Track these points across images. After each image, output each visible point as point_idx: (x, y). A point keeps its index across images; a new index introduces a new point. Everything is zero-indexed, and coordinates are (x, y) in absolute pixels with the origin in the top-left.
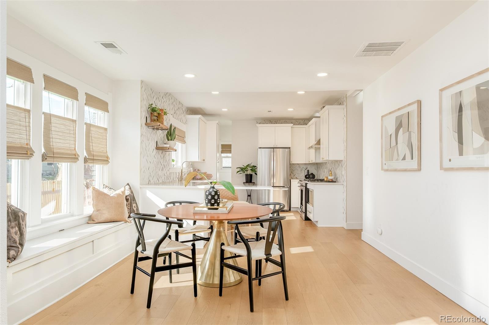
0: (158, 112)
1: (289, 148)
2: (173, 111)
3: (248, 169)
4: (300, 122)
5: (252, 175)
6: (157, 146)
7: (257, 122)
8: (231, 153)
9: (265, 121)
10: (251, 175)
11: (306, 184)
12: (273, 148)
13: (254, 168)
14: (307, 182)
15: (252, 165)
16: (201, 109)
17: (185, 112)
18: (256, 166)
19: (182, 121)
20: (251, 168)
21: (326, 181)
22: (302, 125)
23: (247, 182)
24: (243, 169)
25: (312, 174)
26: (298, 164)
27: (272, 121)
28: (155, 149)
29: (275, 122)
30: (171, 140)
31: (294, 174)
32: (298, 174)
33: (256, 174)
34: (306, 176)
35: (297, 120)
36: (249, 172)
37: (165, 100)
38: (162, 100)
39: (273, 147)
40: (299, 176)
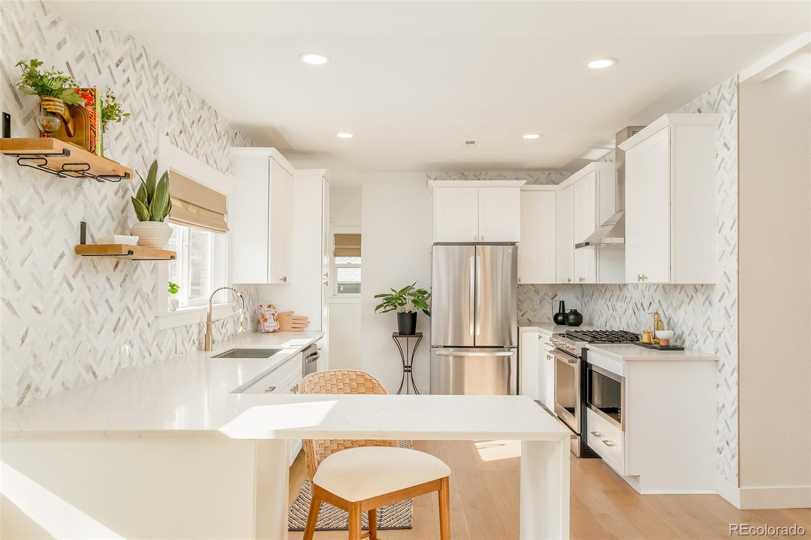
0: (68, 96)
1: (513, 244)
2: (175, 126)
3: (405, 299)
4: (538, 178)
5: (416, 313)
6: (83, 241)
7: (427, 176)
8: (360, 256)
9: (447, 173)
10: (414, 316)
11: (585, 350)
12: (475, 244)
13: (422, 297)
14: (587, 345)
15: (417, 288)
16: (274, 130)
17: (225, 139)
18: (425, 292)
19: (212, 162)
20: (413, 298)
21: (648, 345)
22: (542, 183)
23: (402, 334)
24: (390, 301)
25: (575, 312)
26: (532, 285)
27: (466, 174)
28: (70, 253)
29: (474, 176)
30: (152, 219)
31: (523, 312)
32: (533, 311)
33: (428, 313)
34: (556, 317)
35: (531, 174)
36: (409, 307)
37: (130, 73)
38: (117, 72)
39: (473, 241)
40: (535, 316)
